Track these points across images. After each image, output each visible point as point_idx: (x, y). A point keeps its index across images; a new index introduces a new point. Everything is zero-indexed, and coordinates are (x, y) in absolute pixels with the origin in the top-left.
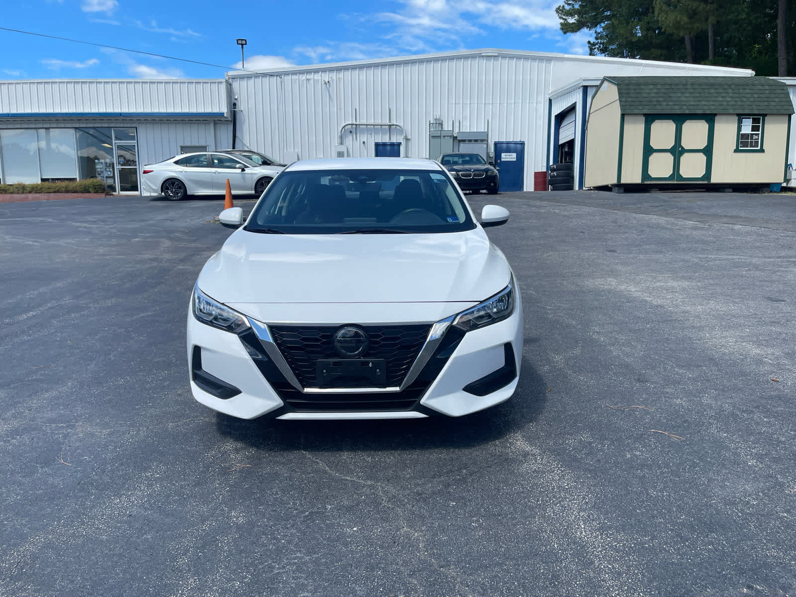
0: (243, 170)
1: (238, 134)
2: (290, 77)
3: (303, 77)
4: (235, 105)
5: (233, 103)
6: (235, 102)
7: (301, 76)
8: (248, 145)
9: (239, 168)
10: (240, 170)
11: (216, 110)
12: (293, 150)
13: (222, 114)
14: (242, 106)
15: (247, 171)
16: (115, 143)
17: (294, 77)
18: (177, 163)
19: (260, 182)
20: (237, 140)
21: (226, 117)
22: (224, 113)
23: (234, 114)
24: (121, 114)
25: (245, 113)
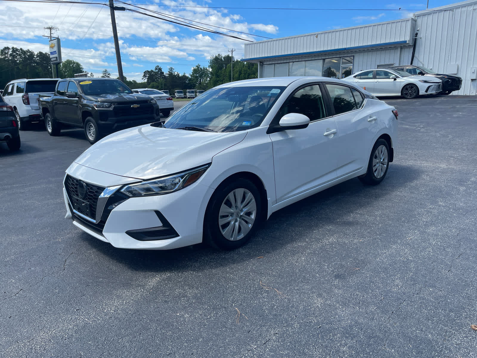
0: (395, 79)
1: (416, 55)
2: (459, 10)
3: (471, 8)
4: (417, 34)
5: (415, 33)
6: (417, 32)
7: (469, 7)
8: (422, 61)
9: (392, 78)
10: (393, 80)
11: (402, 39)
12: (455, 63)
13: (405, 42)
14: (421, 35)
15: (398, 80)
16: (342, 66)
17: (464, 9)
18: (355, 77)
19: (406, 87)
20: (415, 58)
21: (408, 44)
22: (406, 41)
23: (415, 41)
24: (345, 49)
25: (423, 39)
